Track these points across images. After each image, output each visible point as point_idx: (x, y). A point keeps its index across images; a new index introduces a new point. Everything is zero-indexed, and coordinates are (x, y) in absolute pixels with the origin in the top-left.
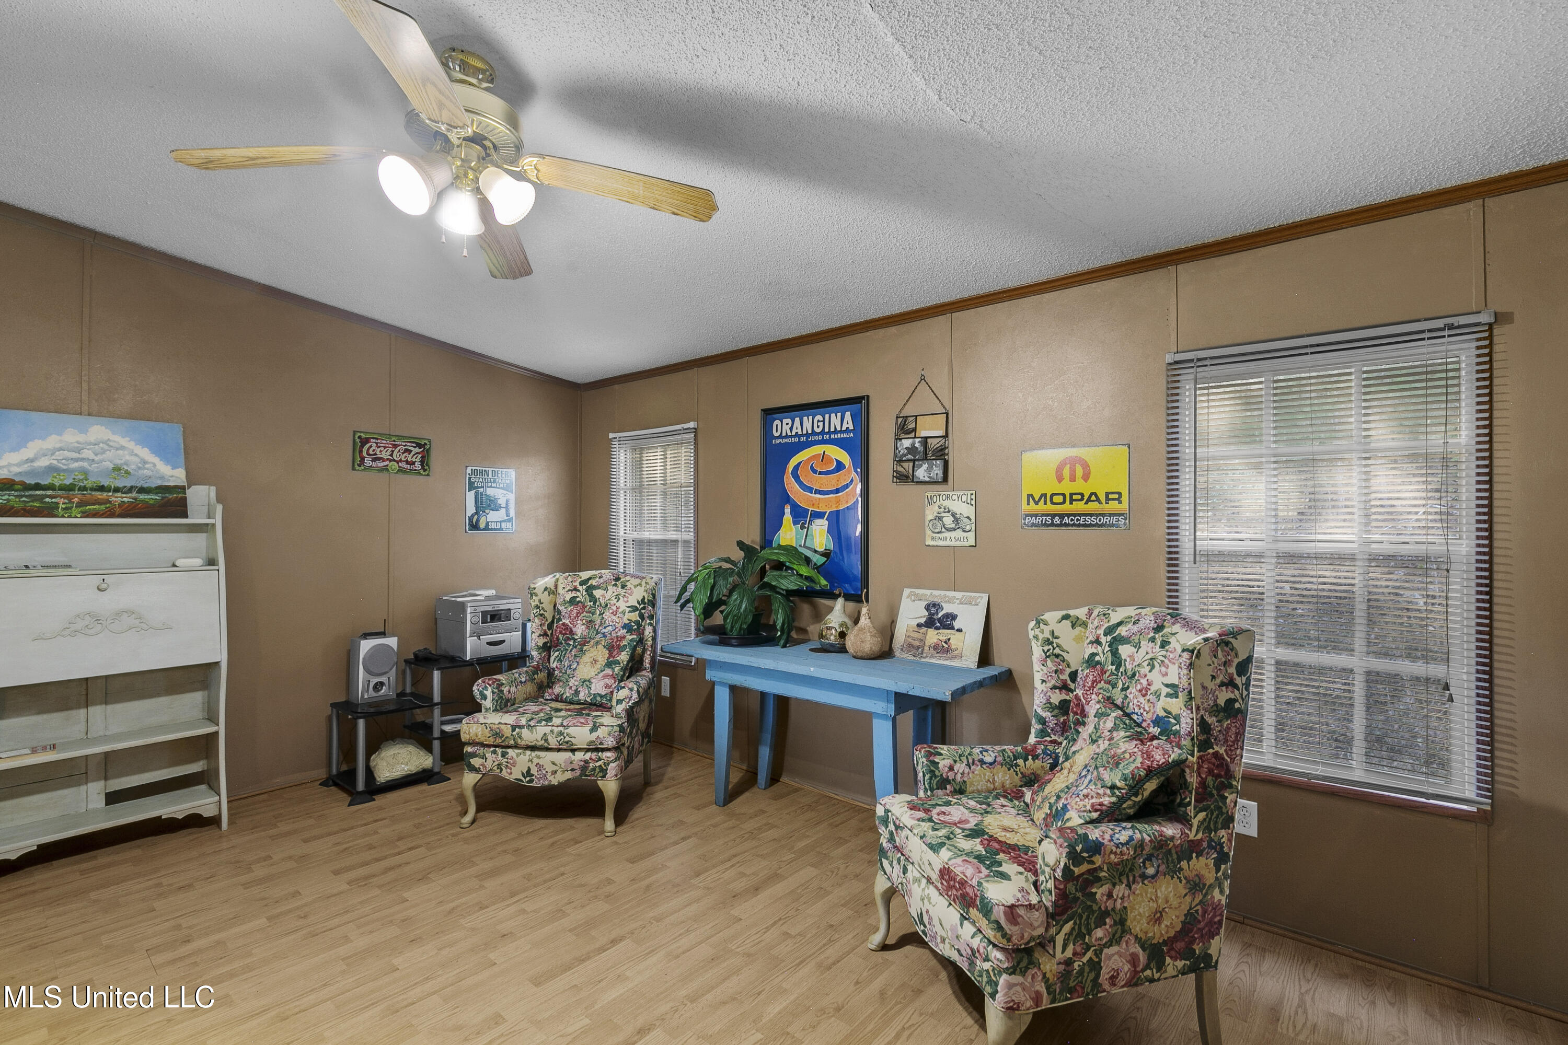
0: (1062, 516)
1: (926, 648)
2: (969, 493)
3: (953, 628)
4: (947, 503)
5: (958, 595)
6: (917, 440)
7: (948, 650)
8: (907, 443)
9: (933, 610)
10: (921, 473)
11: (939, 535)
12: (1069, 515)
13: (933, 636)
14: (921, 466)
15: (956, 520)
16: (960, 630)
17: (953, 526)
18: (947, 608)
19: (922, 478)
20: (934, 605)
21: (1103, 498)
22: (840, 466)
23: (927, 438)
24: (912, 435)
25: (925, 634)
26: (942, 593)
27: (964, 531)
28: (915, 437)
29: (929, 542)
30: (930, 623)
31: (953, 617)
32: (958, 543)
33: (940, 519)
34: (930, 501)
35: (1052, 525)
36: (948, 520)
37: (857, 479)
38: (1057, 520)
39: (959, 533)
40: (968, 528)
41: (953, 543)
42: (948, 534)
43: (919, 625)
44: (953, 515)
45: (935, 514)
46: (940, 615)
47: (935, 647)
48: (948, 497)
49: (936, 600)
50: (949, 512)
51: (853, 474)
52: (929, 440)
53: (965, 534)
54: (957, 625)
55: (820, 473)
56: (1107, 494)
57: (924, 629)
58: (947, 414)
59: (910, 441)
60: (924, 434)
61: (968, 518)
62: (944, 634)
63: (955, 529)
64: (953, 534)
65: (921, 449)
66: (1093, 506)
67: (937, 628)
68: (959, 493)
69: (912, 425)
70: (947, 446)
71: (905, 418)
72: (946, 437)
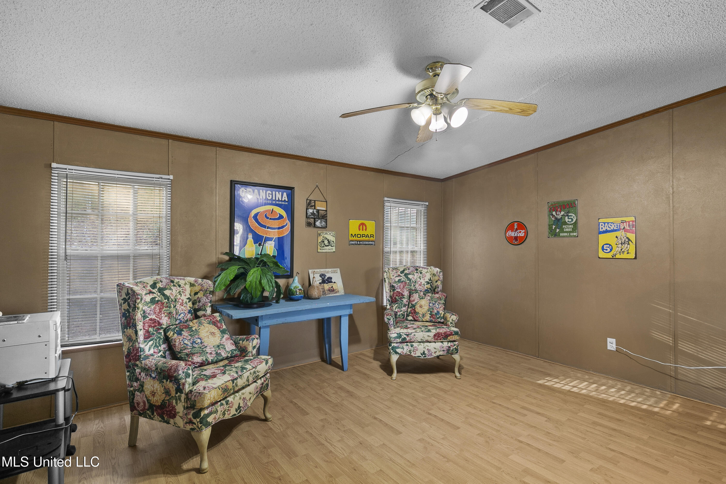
0: (360, 241)
1: (326, 291)
2: (333, 232)
3: (332, 282)
4: (326, 236)
5: (330, 270)
6: (315, 210)
7: (333, 290)
8: (311, 211)
9: (323, 277)
10: (318, 223)
11: (323, 248)
12: (362, 241)
13: (327, 286)
14: (318, 221)
15: (329, 242)
16: (335, 283)
17: (328, 244)
18: (328, 275)
19: (318, 225)
20: (323, 275)
21: (369, 236)
22: (281, 217)
23: (319, 210)
24: (313, 208)
25: (324, 286)
26: (324, 270)
27: (332, 246)
28: (315, 209)
29: (319, 251)
30: (323, 282)
31: (331, 278)
32: (330, 251)
33: (323, 242)
34: (320, 235)
35: (357, 244)
36: (326, 242)
37: (289, 224)
38: (359, 243)
39: (330, 247)
40: (333, 245)
41: (328, 251)
42: (326, 248)
43: (320, 283)
44: (328, 240)
45: (322, 240)
46: (326, 278)
47: (329, 290)
48: (326, 234)
49: (322, 273)
50: (326, 239)
51: (287, 221)
52: (320, 211)
53: (332, 248)
54: (333, 280)
55: (270, 219)
56: (371, 235)
57: (322, 284)
58: (327, 202)
59: (312, 210)
60: (318, 208)
61: (333, 241)
62: (330, 285)
63: (328, 246)
64: (328, 248)
65: (317, 214)
67: (327, 283)
68: (330, 232)
69: (313, 204)
70: (326, 214)
71: (310, 200)
72: (326, 211)
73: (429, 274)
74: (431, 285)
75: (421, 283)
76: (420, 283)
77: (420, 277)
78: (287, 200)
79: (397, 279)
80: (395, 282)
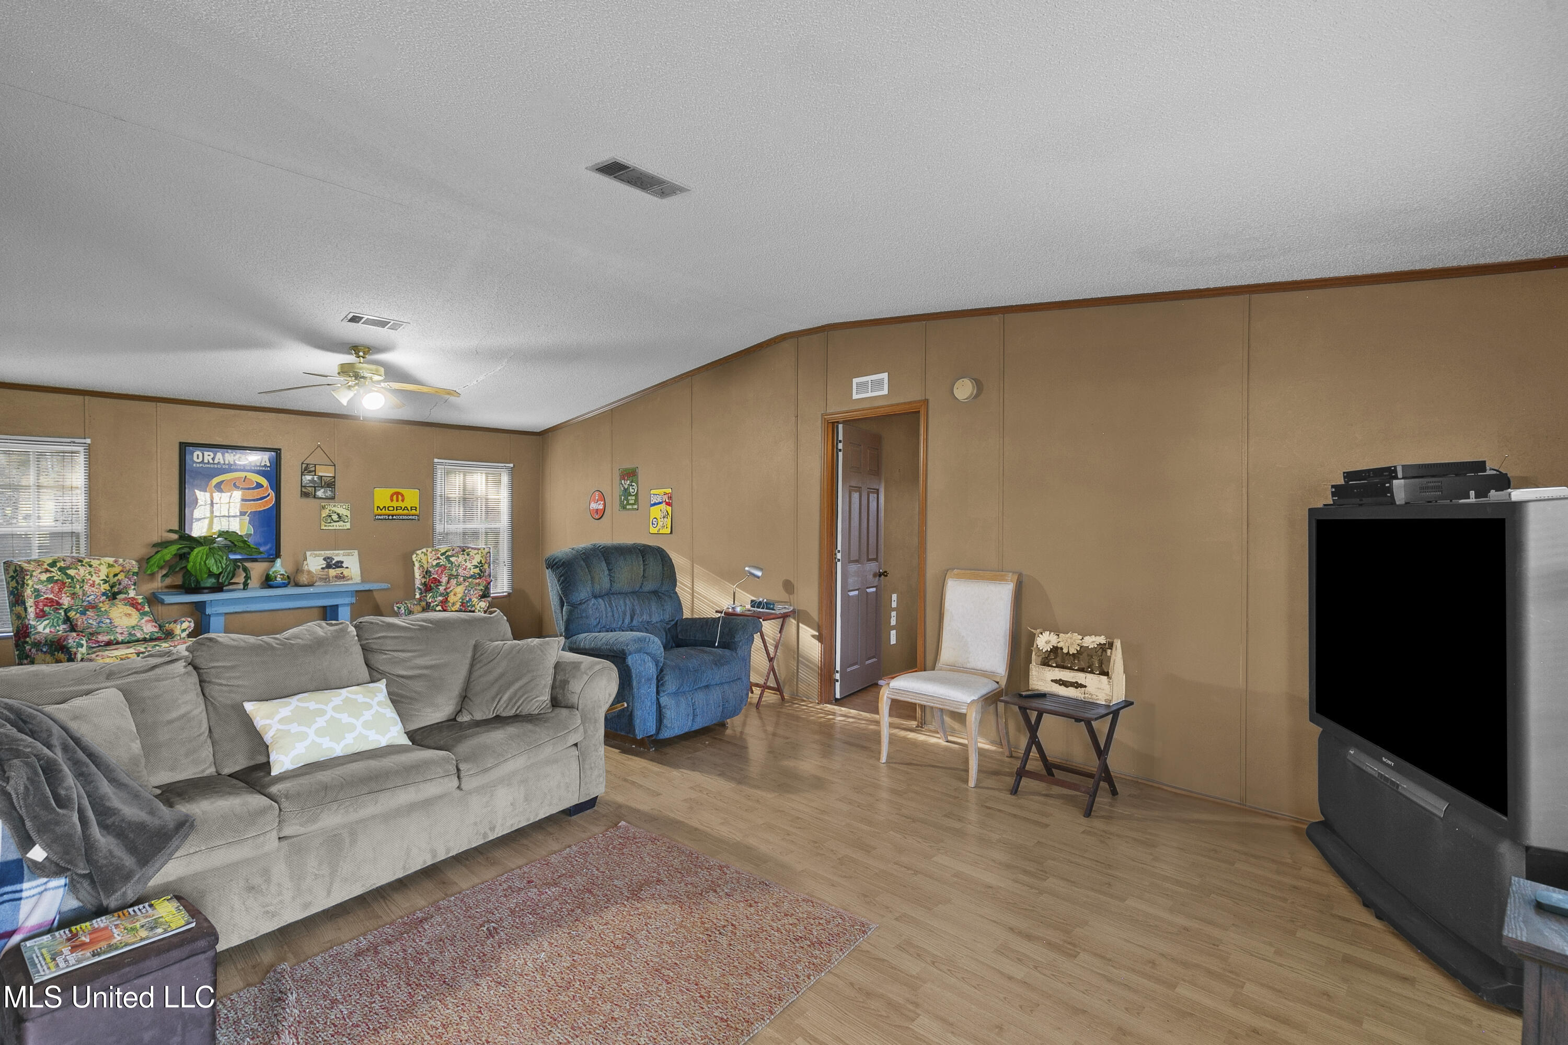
0: (393, 516)
1: (331, 578)
2: (347, 504)
3: (343, 567)
4: (334, 509)
5: (341, 552)
6: (315, 477)
7: (344, 577)
8: (309, 478)
9: (329, 561)
10: (320, 493)
11: (329, 524)
12: (395, 515)
13: (332, 572)
14: (320, 490)
15: (339, 517)
16: (347, 568)
17: (338, 519)
18: (336, 559)
19: (320, 496)
20: (328, 558)
21: (409, 509)
22: (259, 486)
23: (322, 476)
24: (313, 473)
25: (328, 572)
26: (331, 552)
27: (344, 522)
28: (315, 475)
29: (323, 527)
30: (329, 566)
31: (342, 562)
32: (341, 528)
33: (330, 516)
34: (324, 507)
35: (388, 519)
36: (335, 517)
37: (273, 494)
38: (390, 517)
39: (341, 523)
40: (346, 521)
41: (338, 528)
42: (335, 524)
43: (322, 568)
44: (338, 514)
45: (327, 514)
46: (333, 562)
47: (336, 577)
48: (334, 506)
49: (328, 555)
50: (335, 513)
51: (270, 491)
52: (323, 478)
53: (345, 524)
54: (344, 565)
55: (241, 489)
56: (411, 507)
57: (327, 570)
58: (335, 466)
59: (311, 476)
60: (321, 474)
61: (347, 516)
62: (339, 571)
63: (338, 521)
64: (337, 524)
65: (319, 481)
66: (406, 512)
67: (334, 568)
68: (341, 504)
69: (313, 469)
70: (334, 482)
71: (308, 464)
72: (334, 477)
73: (480, 556)
74: (480, 570)
75: (466, 566)
76: (464, 567)
77: (465, 561)
78: (269, 465)
79: (435, 563)
80: (433, 566)
